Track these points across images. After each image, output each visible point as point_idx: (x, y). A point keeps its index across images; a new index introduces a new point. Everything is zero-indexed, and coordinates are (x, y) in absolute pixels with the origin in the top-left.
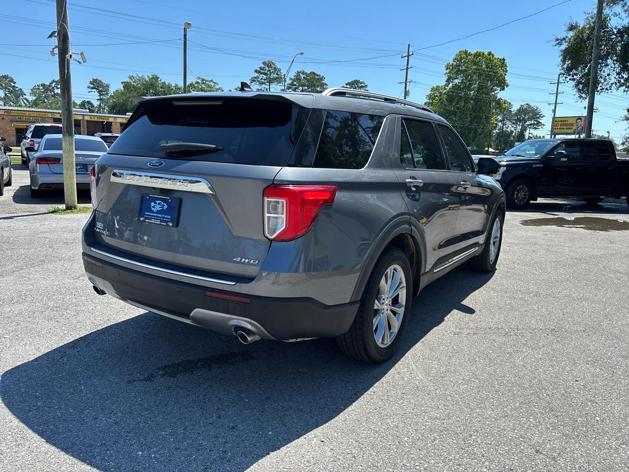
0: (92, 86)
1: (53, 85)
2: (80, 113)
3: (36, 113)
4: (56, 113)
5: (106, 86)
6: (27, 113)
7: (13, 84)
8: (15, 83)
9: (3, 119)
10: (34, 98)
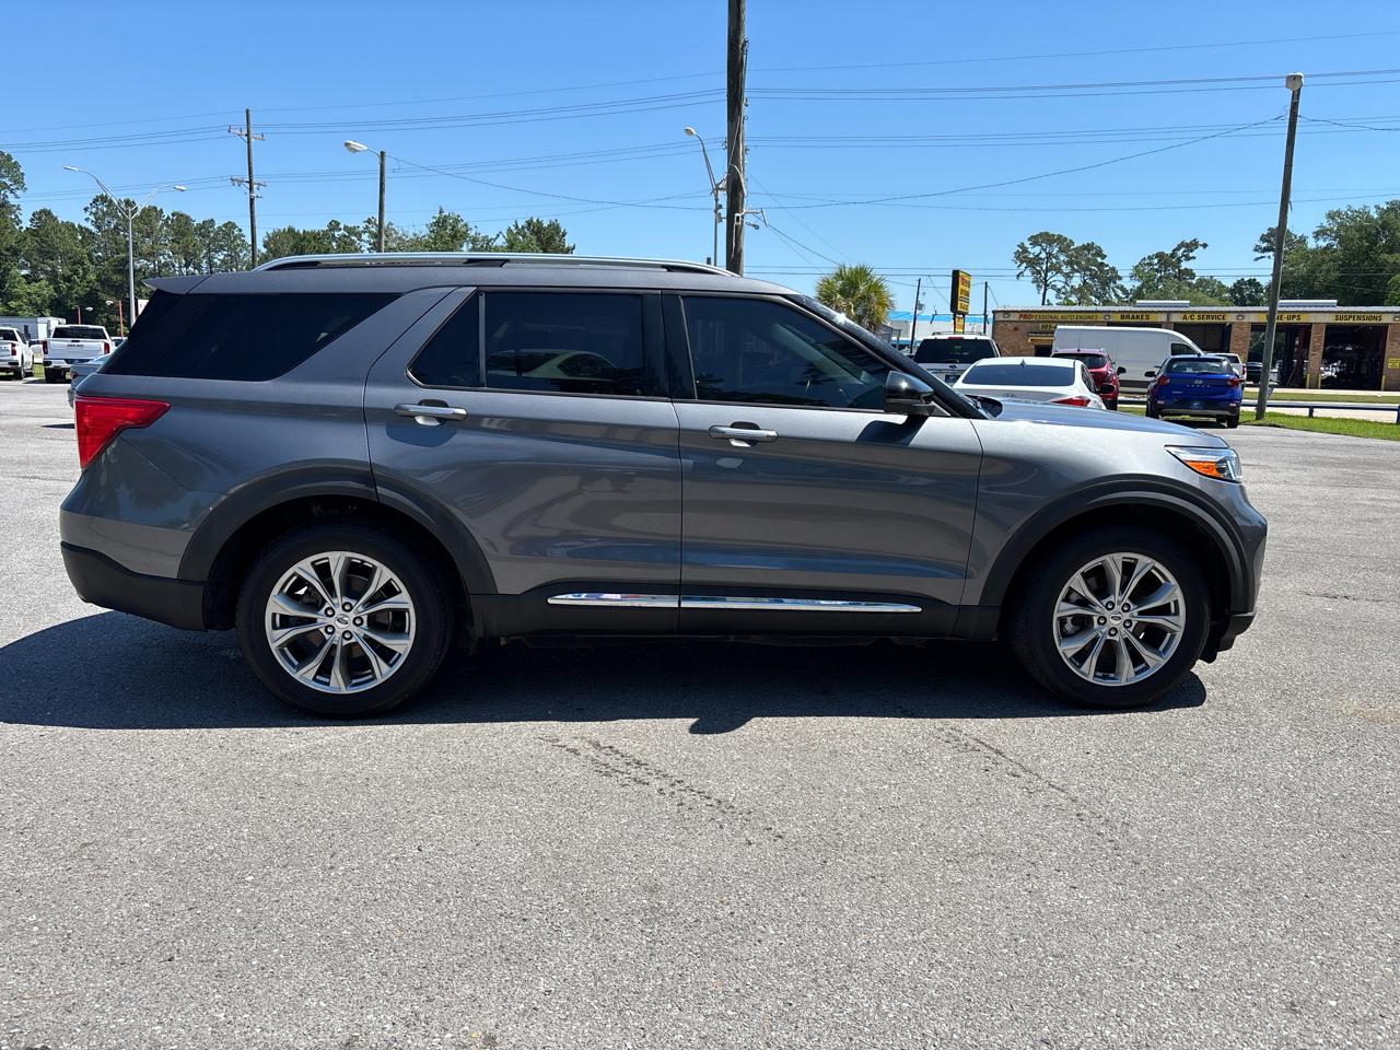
0: (1265, 245)
1: (1180, 253)
2: (1161, 309)
3: (1075, 315)
4: (1114, 312)
5: (1299, 242)
6: (1060, 315)
7: (1099, 260)
8: (1104, 257)
9: (1016, 329)
10: (1138, 284)
